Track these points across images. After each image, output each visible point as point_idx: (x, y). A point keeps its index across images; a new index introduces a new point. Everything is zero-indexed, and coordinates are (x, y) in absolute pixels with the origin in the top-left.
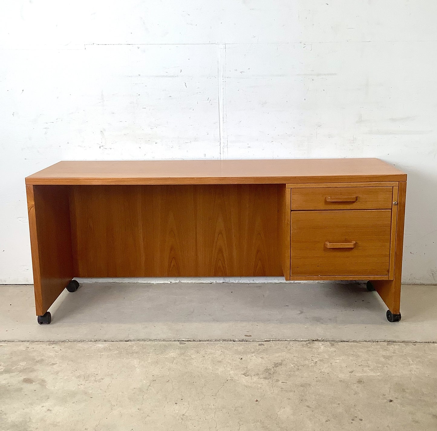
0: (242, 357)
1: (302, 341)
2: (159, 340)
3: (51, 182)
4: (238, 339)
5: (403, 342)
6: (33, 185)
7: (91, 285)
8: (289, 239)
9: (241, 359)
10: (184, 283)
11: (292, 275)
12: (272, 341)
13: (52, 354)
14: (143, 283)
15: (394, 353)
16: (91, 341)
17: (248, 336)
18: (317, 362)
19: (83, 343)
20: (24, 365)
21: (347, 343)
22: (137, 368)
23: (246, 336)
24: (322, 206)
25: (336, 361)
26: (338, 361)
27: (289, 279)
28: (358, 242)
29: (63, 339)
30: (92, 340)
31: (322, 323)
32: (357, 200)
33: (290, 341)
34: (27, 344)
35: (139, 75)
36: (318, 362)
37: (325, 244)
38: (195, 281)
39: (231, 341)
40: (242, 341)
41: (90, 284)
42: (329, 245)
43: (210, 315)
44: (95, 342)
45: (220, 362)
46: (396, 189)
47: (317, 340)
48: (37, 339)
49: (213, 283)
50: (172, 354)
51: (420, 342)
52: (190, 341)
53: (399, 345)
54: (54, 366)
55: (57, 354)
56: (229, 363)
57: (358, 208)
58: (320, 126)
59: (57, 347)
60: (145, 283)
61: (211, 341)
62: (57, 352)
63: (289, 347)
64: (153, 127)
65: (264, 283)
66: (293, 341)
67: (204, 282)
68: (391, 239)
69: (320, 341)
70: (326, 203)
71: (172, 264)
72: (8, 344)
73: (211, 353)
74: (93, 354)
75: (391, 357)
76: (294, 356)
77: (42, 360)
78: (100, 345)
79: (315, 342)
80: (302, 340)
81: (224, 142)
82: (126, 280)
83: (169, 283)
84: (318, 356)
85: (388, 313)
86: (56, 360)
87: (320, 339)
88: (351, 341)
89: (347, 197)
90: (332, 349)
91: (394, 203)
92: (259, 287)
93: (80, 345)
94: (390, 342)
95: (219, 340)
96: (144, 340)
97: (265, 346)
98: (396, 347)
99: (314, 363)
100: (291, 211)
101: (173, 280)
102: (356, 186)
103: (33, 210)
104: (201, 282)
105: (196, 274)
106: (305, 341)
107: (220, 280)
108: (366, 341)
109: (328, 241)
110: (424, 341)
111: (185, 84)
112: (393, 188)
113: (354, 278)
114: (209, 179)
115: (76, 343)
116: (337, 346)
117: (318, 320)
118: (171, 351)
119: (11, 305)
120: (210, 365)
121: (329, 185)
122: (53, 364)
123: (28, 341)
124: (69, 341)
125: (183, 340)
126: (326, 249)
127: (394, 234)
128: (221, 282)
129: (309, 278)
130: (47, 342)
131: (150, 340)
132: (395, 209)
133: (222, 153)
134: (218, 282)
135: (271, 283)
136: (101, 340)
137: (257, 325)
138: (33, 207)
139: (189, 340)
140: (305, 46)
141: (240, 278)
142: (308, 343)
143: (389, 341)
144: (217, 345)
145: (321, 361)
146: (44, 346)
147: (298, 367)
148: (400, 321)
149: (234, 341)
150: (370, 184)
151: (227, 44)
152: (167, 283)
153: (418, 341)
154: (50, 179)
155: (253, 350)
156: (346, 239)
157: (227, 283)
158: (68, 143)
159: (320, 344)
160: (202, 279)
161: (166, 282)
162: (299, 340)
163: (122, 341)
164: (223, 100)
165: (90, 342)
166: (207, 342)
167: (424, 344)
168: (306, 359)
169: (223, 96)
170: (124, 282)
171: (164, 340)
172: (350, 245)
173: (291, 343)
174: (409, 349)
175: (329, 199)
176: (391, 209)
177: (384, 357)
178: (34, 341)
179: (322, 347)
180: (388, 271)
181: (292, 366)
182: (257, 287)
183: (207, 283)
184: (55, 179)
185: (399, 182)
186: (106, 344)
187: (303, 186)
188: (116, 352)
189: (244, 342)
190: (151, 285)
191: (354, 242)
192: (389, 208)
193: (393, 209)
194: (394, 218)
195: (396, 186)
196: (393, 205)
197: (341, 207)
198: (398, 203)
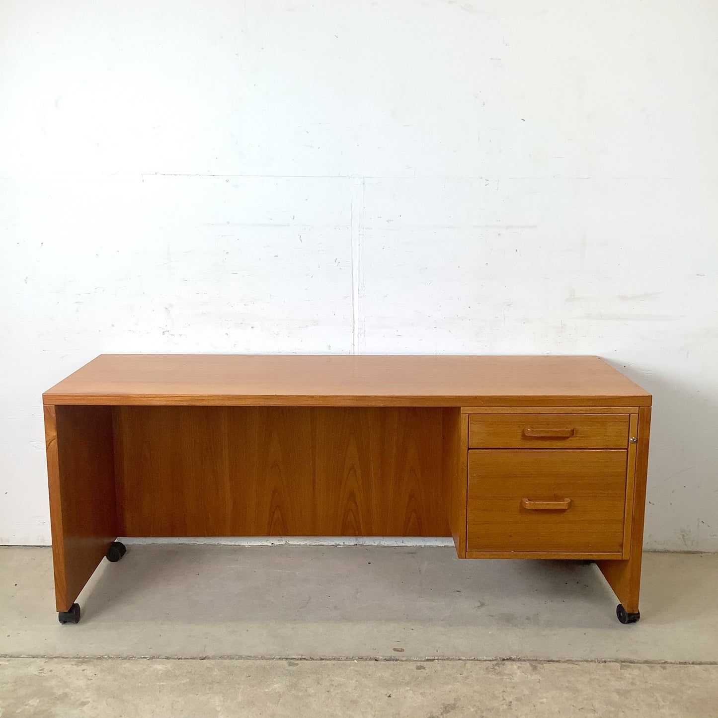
0: (390, 692)
1: (486, 660)
2: (255, 658)
3: (84, 400)
4: (383, 657)
5: (646, 662)
6: (55, 405)
7: (145, 548)
8: (464, 492)
9: (390, 696)
10: (294, 545)
11: (469, 550)
12: (437, 660)
13: (82, 683)
14: (228, 545)
15: (632, 683)
16: (145, 658)
17: (398, 651)
18: (511, 702)
19: (132, 661)
20: (35, 704)
21: (558, 664)
22: (220, 714)
23: (395, 650)
24: (517, 442)
25: (542, 701)
26: (545, 700)
27: (464, 557)
28: (574, 499)
29: (99, 653)
30: (146, 656)
31: (516, 626)
32: (573, 434)
33: (467, 660)
34: (40, 662)
35: (228, 223)
36: (514, 703)
37: (521, 503)
38: (311, 543)
39: (371, 659)
40: (389, 660)
41: (144, 546)
42: (528, 504)
43: (335, 608)
44: (151, 660)
45: (354, 702)
46: (634, 418)
47: (510, 659)
48: (57, 654)
49: (339, 545)
50: (276, 685)
51: (671, 663)
52: (305, 659)
53: (640, 668)
54: (85, 708)
55: (89, 682)
56: (369, 704)
57: (575, 446)
58: (509, 305)
59: (89, 670)
60: (232, 545)
61: (338, 659)
62: (89, 679)
63: (465, 674)
64: (247, 303)
65: (420, 547)
66: (472, 660)
67: (325, 543)
68: (625, 496)
69: (514, 660)
70: (524, 437)
71: (276, 516)
72: (11, 662)
73: (340, 685)
74: (148, 684)
75: (629, 691)
76: (475, 691)
77: (66, 695)
78: (160, 667)
79: (506, 662)
80: (485, 658)
81: (360, 327)
82: (201, 541)
83: (270, 544)
84: (514, 691)
85: (620, 609)
86: (88, 695)
87: (513, 657)
88: (563, 660)
89: (557, 430)
90: (535, 677)
91: (631, 439)
92: (412, 553)
93: (127, 665)
94: (626, 663)
95: (352, 659)
96: (230, 657)
97: (427, 670)
98: (636, 672)
99: (507, 704)
100: (469, 449)
101: (276, 541)
102: (571, 412)
103: (54, 444)
104: (320, 543)
105: (314, 533)
106: (490, 660)
107: (350, 541)
108: (587, 661)
109: (527, 497)
110: (678, 660)
111: (300, 237)
112: (630, 415)
113: (567, 555)
114: (339, 398)
115: (120, 661)
116: (542, 671)
117: (508, 620)
118: (275, 680)
119: (16, 585)
120: (339, 708)
121: (529, 410)
122: (84, 704)
123: (43, 657)
124: (110, 658)
125: (294, 657)
126: (523, 510)
127: (632, 488)
128: (352, 544)
129: (497, 555)
130: (74, 658)
131: (240, 657)
132: (632, 449)
133: (356, 344)
134: (347, 543)
135: (430, 546)
136: (161, 655)
137: (412, 629)
138: (54, 441)
139: (304, 657)
140: (488, 182)
141: (381, 538)
142: (496, 665)
143: (623, 660)
144: (349, 668)
145: (518, 699)
146: (68, 666)
147: (482, 712)
148: (638, 623)
149: (376, 660)
150: (594, 409)
151: (366, 177)
152: (267, 546)
153: (669, 661)
154: (83, 396)
155: (407, 678)
156: (555, 494)
157: (362, 545)
158: (113, 326)
159: (515, 666)
160: (322, 538)
161: (265, 543)
162: (480, 658)
163: (194, 659)
164: (359, 262)
165: (143, 660)
166: (333, 662)
167: (679, 665)
168: (494, 697)
169: (359, 256)
170: (198, 543)
171: (263, 658)
172: (562, 505)
173: (469, 664)
174: (656, 676)
175: (529, 432)
176: (627, 449)
177: (618, 692)
178: (51, 657)
179: (518, 673)
180: (622, 545)
181: (472, 710)
182: (409, 553)
183: (329, 544)
184: (92, 396)
185: (639, 407)
186: (169, 665)
187: (489, 410)
188: (186, 680)
189: (392, 662)
190: (241, 549)
191: (568, 500)
192: (624, 447)
193: (629, 449)
194: (632, 463)
195: (636, 413)
196: (630, 443)
197: (547, 444)
198: (637, 438)
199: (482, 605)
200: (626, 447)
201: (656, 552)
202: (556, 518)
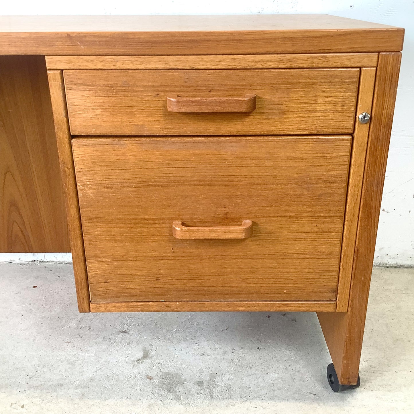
8: (73, 212)
11: (94, 300)
24: (157, 124)
27: (88, 310)
28: (258, 221)
32: (254, 108)
42: (180, 232)
46: (368, 74)
57: (258, 131)
70: (169, 116)
85: (332, 371)
89: (225, 99)
91: (361, 116)
100: (71, 137)
102: (250, 64)
109: (180, 220)
112: (360, 71)
126: (172, 241)
127: (356, 203)
129: (138, 306)
132: (362, 134)
137: (23, 406)
150: (294, 60)
156: (226, 214)
172: (236, 232)
176: (352, 134)
180: (336, 292)
185: (379, 52)
191: (248, 223)
192: (347, 132)
193: (355, 135)
194: (358, 157)
195: (371, 64)
196: (357, 123)
197: (212, 127)
198: (371, 116)
199: (146, 356)
200: (350, 131)
201: (388, 267)
202: (229, 250)
